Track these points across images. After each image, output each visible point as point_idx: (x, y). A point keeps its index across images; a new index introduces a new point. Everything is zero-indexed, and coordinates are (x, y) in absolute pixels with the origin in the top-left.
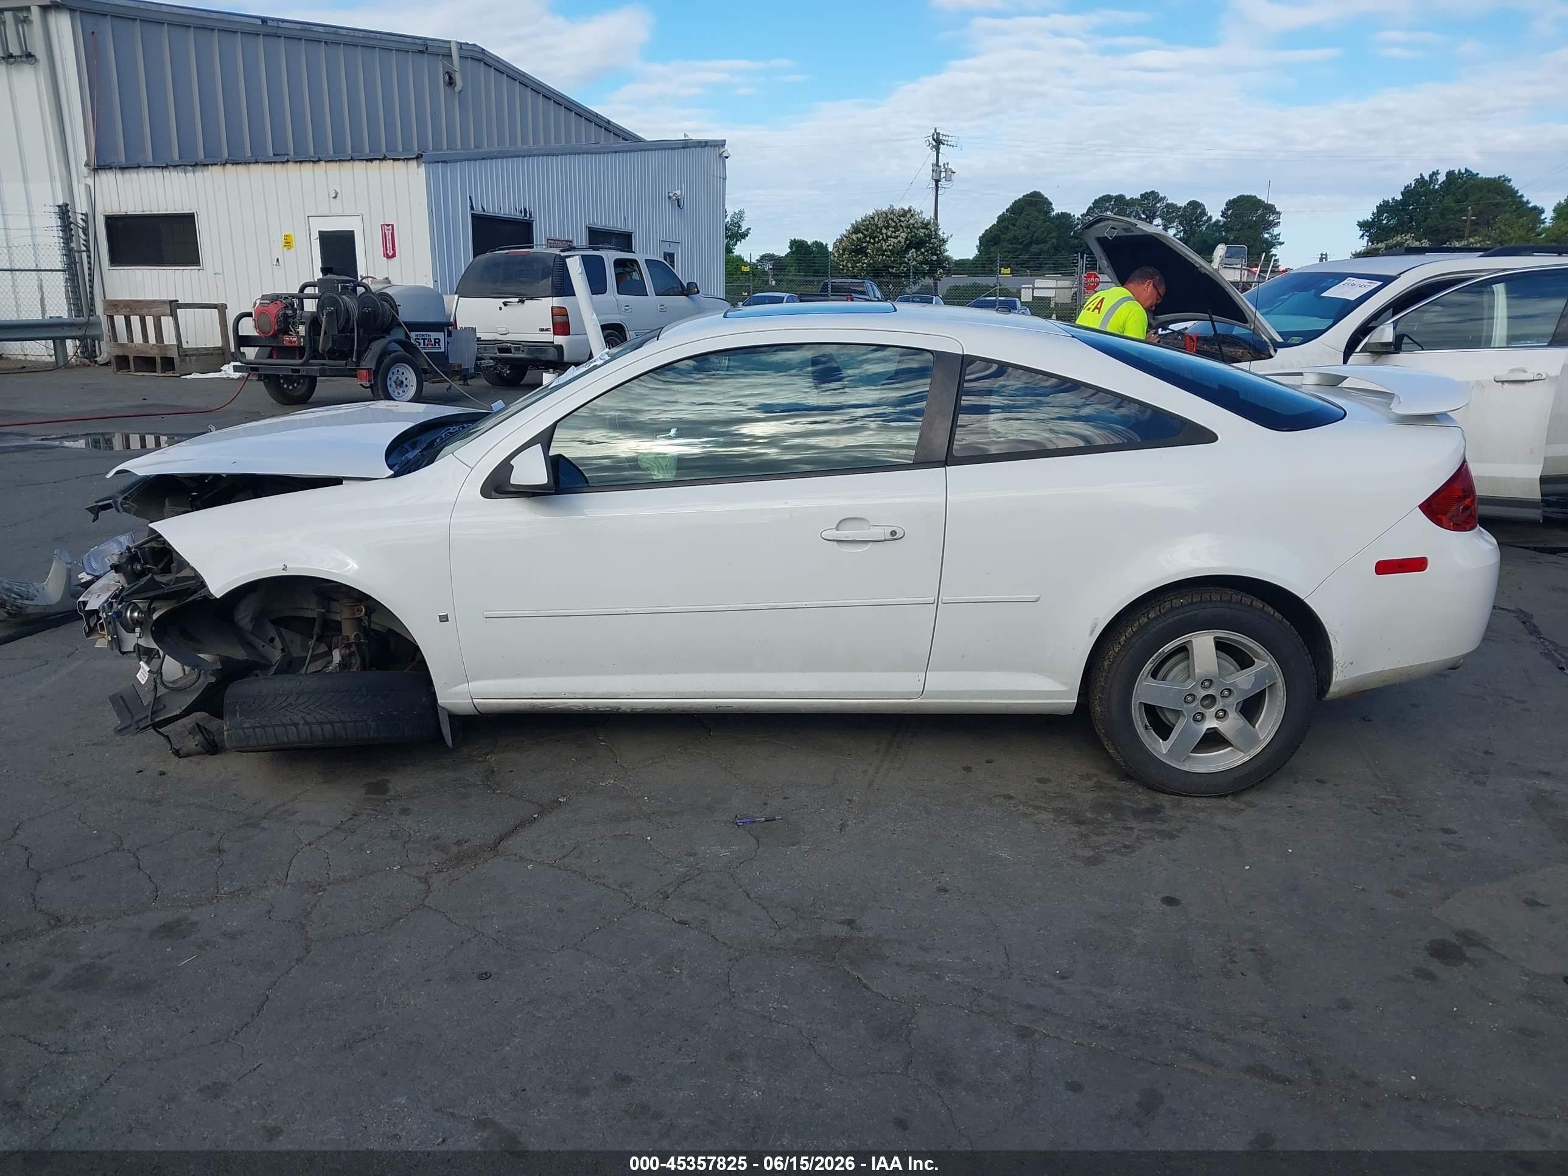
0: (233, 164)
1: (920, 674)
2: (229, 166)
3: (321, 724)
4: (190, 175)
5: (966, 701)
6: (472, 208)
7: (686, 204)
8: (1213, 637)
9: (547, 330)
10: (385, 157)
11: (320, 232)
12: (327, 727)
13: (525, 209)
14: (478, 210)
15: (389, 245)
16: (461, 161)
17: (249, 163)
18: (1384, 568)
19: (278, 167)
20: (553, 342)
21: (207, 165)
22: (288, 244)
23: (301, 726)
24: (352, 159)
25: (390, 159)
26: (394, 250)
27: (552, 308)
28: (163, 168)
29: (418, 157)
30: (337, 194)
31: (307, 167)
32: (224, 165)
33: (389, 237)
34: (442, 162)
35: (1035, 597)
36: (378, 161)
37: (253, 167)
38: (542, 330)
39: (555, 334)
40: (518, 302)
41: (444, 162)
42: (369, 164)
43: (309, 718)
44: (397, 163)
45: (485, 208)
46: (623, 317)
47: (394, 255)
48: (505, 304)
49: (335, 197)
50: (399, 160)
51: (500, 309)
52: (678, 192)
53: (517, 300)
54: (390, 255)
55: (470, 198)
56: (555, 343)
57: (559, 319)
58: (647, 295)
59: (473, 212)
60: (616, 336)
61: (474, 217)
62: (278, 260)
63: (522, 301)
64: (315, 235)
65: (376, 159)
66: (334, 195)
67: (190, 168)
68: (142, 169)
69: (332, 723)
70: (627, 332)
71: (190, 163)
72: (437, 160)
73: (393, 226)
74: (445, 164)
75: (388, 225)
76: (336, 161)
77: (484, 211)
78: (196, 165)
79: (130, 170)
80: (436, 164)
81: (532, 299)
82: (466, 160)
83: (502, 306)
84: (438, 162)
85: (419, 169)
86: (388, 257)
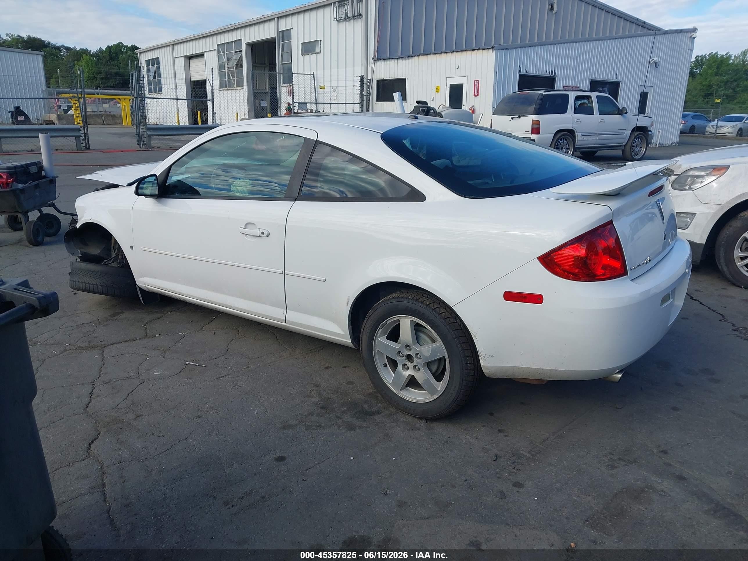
0: (422, 55)
1: (284, 310)
2: (420, 56)
3: (82, 283)
4: (407, 61)
5: (304, 329)
6: (520, 71)
7: (661, 66)
8: (409, 320)
9: (529, 131)
10: (479, 48)
11: (450, 85)
12: (84, 284)
13: (552, 71)
14: (523, 72)
15: (476, 90)
16: (516, 48)
17: (428, 55)
18: (509, 296)
19: (438, 55)
20: (530, 138)
21: (413, 56)
22: (437, 90)
23: (77, 282)
24: (466, 50)
25: (481, 49)
26: (478, 93)
27: (533, 120)
28: (398, 58)
29: (493, 48)
30: (459, 67)
31: (449, 55)
32: (419, 56)
33: (476, 86)
34: (505, 49)
35: (323, 279)
36: (476, 50)
37: (429, 56)
38: (526, 131)
39: (532, 134)
40: (517, 118)
41: (507, 49)
42: (473, 51)
43: (80, 281)
44: (484, 51)
45: (528, 71)
46: (574, 125)
47: (478, 95)
48: (512, 118)
49: (458, 68)
50: (485, 49)
51: (510, 121)
52: (655, 59)
53: (517, 116)
54: (476, 95)
55: (520, 66)
56: (532, 138)
57: (535, 126)
58: (594, 114)
59: (520, 73)
60: (568, 135)
61: (521, 76)
62: (433, 98)
63: (519, 117)
64: (448, 86)
65: (476, 49)
66: (457, 67)
67: (407, 58)
68: (391, 59)
69: (85, 283)
70: (576, 134)
71: (406, 56)
72: (503, 48)
73: (479, 81)
74: (506, 51)
75: (477, 81)
76: (460, 51)
77: (527, 72)
78: (409, 57)
79: (387, 60)
80: (502, 50)
81: (524, 116)
82: (519, 48)
83: (511, 119)
84: (503, 49)
85: (493, 53)
86: (475, 95)
